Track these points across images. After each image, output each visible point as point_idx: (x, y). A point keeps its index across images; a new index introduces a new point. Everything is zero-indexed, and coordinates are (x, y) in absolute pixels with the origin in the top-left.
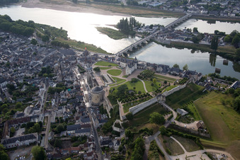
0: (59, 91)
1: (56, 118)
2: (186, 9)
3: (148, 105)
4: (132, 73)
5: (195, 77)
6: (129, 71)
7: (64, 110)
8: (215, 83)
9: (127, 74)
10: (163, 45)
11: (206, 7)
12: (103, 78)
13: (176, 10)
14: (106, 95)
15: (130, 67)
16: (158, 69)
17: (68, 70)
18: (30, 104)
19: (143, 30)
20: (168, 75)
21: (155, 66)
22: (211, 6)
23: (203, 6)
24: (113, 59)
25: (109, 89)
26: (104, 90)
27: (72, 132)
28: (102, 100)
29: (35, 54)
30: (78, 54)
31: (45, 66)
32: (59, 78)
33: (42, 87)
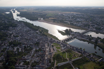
0: (38, 51)
1: (34, 61)
2: (89, 28)
4: (64, 49)
7: (37, 59)
8: (94, 57)
9: (62, 49)
10: (79, 39)
11: (96, 28)
12: (54, 49)
13: (86, 28)
14: (52, 56)
15: (63, 47)
16: (74, 49)
17: (44, 44)
18: (28, 54)
19: (73, 33)
20: (76, 52)
21: (73, 47)
24: (60, 42)
25: (54, 54)
26: (52, 54)
27: (37, 68)
28: (51, 58)
29: (36, 37)
30: (49, 39)
31: (38, 42)
32: (40, 47)
33: (34, 49)
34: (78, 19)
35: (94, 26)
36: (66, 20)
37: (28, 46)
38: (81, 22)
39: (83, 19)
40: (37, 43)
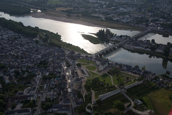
0: (50, 79)
1: (46, 98)
2: (147, 25)
3: (113, 94)
4: (104, 69)
5: (151, 76)
6: (101, 68)
7: (52, 93)
8: (165, 82)
9: (100, 70)
10: (129, 50)
11: (162, 25)
12: (83, 72)
13: (140, 25)
14: (84, 84)
15: (102, 65)
16: (123, 68)
17: (58, 63)
18: (29, 86)
19: (115, 39)
20: (130, 73)
21: (121, 65)
22: (166, 24)
23: (160, 24)
24: (91, 58)
25: (86, 80)
26: (82, 80)
27: (56, 109)
28: (80, 87)
29: (37, 50)
30: (67, 53)
31: (43, 60)
32: (51, 69)
33: (39, 75)
34: (121, 9)
35: (158, 20)
36: (96, 12)
37: (22, 71)
38: (129, 13)
39: (132, 7)
40: (41, 63)
